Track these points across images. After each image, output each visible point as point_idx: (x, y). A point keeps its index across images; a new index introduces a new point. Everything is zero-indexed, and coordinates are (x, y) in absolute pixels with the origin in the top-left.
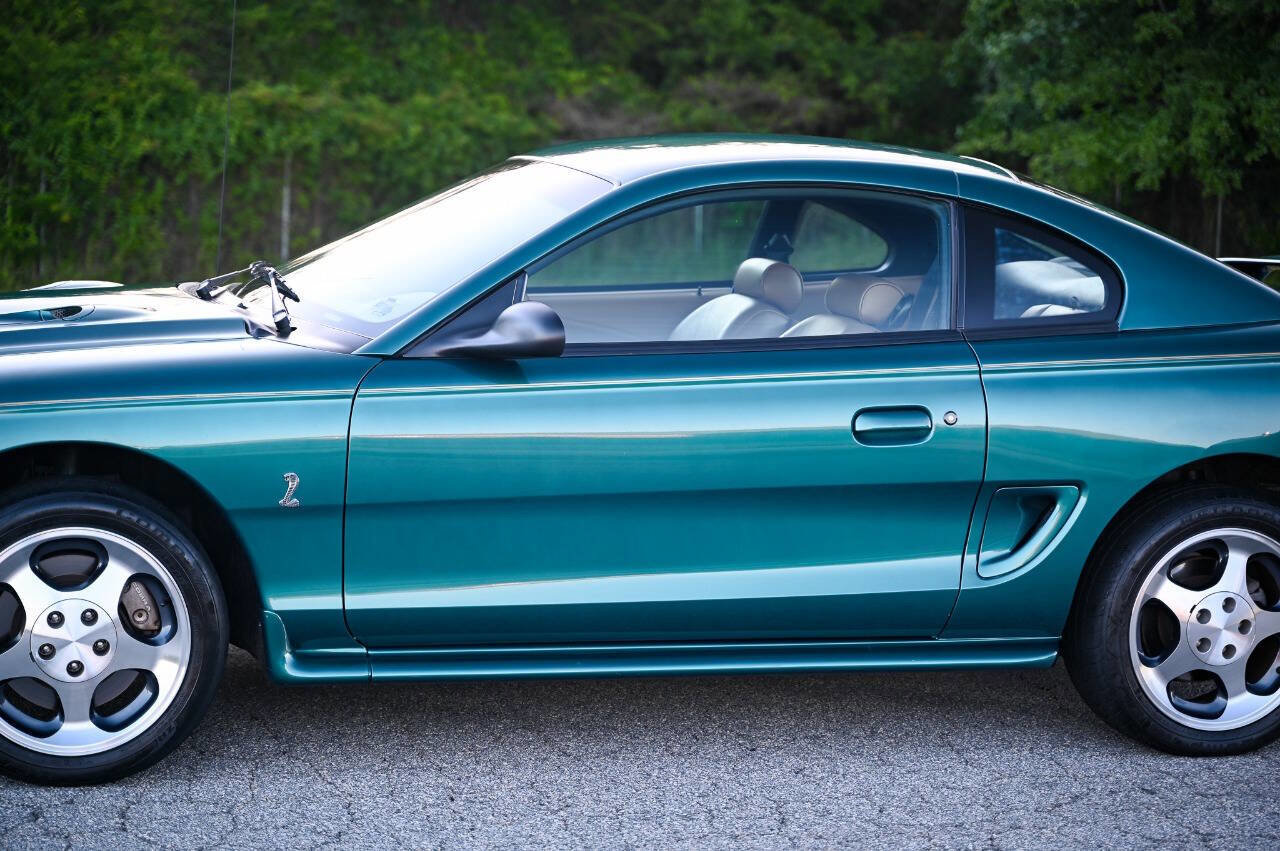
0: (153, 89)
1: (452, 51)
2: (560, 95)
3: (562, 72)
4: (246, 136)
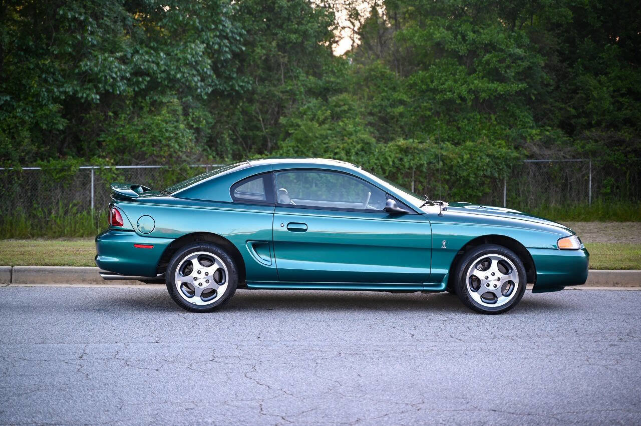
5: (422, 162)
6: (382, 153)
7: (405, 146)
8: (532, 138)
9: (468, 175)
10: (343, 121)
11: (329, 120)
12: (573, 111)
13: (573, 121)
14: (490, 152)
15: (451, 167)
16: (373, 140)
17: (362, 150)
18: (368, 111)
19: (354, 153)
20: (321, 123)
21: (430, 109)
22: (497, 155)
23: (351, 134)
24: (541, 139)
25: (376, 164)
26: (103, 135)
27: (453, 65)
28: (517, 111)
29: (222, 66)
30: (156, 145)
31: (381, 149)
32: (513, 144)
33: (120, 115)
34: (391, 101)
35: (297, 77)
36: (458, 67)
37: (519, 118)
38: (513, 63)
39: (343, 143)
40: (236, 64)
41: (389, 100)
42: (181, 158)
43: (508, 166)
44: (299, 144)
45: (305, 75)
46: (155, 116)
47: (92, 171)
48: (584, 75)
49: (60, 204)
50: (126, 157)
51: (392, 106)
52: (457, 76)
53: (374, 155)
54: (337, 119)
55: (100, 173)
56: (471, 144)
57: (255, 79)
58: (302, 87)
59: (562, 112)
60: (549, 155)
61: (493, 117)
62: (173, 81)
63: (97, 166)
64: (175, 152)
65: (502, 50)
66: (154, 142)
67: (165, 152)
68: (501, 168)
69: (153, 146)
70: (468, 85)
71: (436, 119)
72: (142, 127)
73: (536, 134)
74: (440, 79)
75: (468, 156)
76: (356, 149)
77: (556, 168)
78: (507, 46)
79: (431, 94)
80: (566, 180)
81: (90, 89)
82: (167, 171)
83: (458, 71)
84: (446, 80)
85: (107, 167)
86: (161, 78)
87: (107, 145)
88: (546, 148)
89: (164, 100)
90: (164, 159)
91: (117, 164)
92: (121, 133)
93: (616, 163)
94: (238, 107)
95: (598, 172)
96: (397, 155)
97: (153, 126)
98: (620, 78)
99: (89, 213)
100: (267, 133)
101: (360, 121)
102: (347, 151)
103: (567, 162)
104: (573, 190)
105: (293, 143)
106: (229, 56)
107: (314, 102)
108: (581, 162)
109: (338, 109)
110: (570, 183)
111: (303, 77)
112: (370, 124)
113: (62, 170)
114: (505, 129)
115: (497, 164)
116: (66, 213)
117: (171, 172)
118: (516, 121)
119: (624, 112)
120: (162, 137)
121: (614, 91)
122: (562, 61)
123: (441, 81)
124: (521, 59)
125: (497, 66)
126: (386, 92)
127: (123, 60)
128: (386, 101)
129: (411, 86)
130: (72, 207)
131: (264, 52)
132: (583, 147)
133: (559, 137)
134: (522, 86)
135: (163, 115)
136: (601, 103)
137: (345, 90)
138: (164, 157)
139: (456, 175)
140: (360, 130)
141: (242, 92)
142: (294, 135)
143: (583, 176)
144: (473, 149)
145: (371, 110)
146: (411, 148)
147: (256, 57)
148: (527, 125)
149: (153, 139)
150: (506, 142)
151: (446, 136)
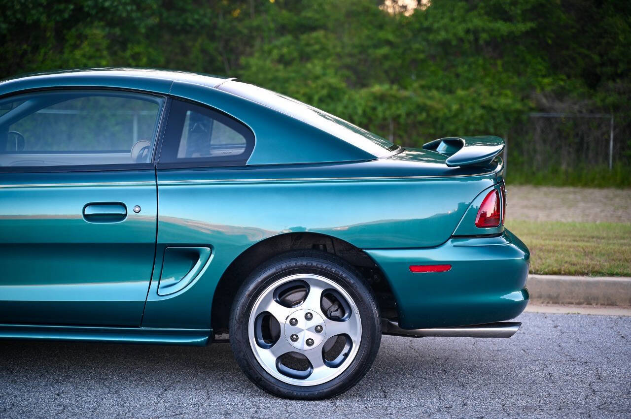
0: (323, 87)
1: (485, 69)
2: (538, 91)
3: (540, 79)
4: (368, 110)
5: (399, 112)
6: (351, 100)
7: (380, 93)
8: (543, 89)
10: (312, 63)
11: (296, 61)
12: (596, 58)
14: (485, 102)
15: (436, 120)
16: (344, 85)
17: (330, 96)
18: (346, 51)
21: (423, 52)
22: (495, 106)
23: (317, 78)
24: (553, 90)
28: (528, 57)
31: (351, 95)
32: (519, 95)
34: (375, 40)
37: (530, 64)
39: (306, 88)
43: (508, 120)
46: (76, 50)
51: (376, 46)
52: (454, 14)
54: (305, 61)
56: (463, 92)
58: (271, 23)
59: (586, 60)
60: (562, 108)
61: (499, 62)
62: (101, 10)
68: (499, 122)
70: (467, 24)
71: (431, 63)
73: (548, 84)
75: (458, 106)
76: (320, 94)
77: (569, 125)
79: (424, 34)
80: (582, 138)
83: (456, 8)
84: (442, 18)
88: (559, 100)
89: (89, 33)
95: (621, 130)
96: (370, 104)
101: (333, 63)
103: (582, 118)
104: (591, 151)
108: (600, 118)
110: (587, 143)
112: (348, 67)
114: (513, 78)
115: (494, 118)
118: (526, 68)
128: (369, 41)
132: (603, 100)
133: (575, 88)
134: (530, 25)
135: (84, 49)
137: (324, 27)
140: (330, 74)
141: (199, 26)
143: (603, 134)
144: (464, 98)
145: (350, 51)
146: (387, 96)
148: (538, 73)
150: (512, 92)
151: (441, 84)
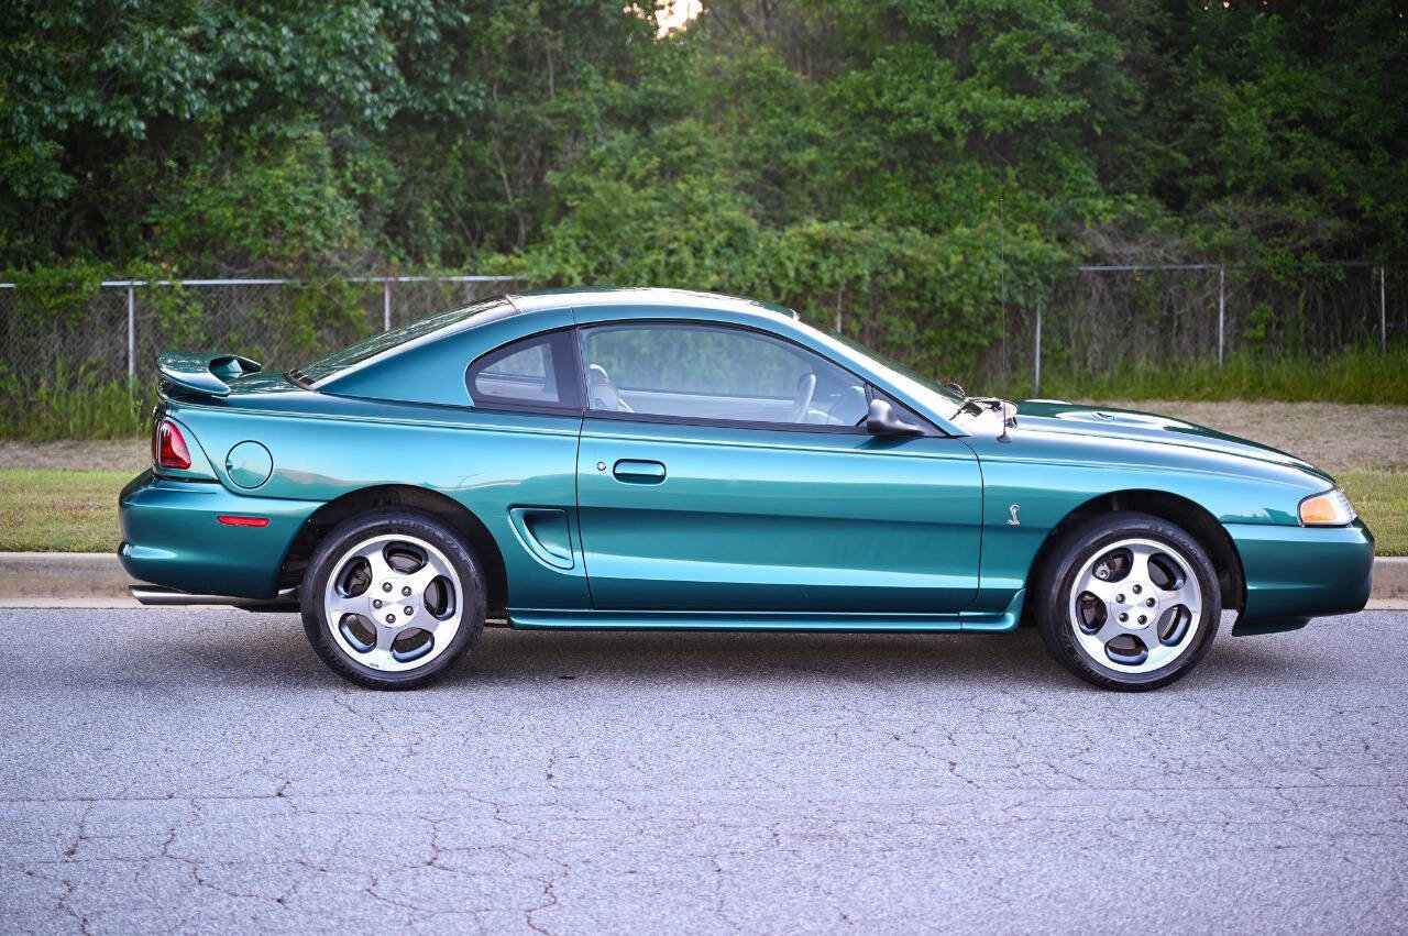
5: (859, 272)
6: (771, 252)
7: (823, 236)
8: (1096, 219)
9: (961, 300)
10: (685, 181)
11: (655, 178)
12: (1184, 160)
13: (1181, 183)
14: (1007, 249)
15: (923, 283)
16: (753, 223)
17: (729, 244)
18: (741, 157)
19: (710, 252)
20: (640, 185)
21: (875, 155)
22: (1022, 255)
23: (703, 210)
24: (1115, 221)
25: (758, 275)
26: (155, 212)
27: (924, 57)
28: (1064, 159)
29: (419, 58)
30: (271, 234)
31: (770, 241)
32: (1054, 232)
33: (192, 167)
34: (789, 135)
35: (583, 84)
36: (936, 62)
37: (1068, 174)
38: (1057, 53)
39: (687, 230)
40: (449, 53)
41: (784, 133)
42: (329, 262)
43: (1046, 280)
44: (589, 232)
45: (601, 78)
46: (270, 168)
47: (131, 291)
48: (1206, 80)
49: (59, 365)
50: (207, 259)
51: (792, 147)
52: (933, 83)
53: (755, 256)
54: (672, 177)
55: (148, 297)
56: (966, 231)
57: (491, 86)
58: (594, 105)
59: (1159, 161)
60: (1133, 255)
61: (1011, 172)
62: (310, 90)
63: (142, 279)
64: (316, 249)
65: (1033, 26)
66: (269, 226)
67: (294, 249)
68: (1031, 283)
69: (267, 235)
70: (959, 102)
71: (888, 175)
72: (240, 194)
73: (1105, 210)
74: (898, 88)
75: (960, 258)
76: (715, 243)
77: (1149, 285)
78: (1044, 16)
79: (877, 121)
80: (1170, 309)
81: (124, 109)
82: (298, 291)
83: (936, 71)
84: (910, 91)
85: (163, 283)
86: (284, 83)
87: (163, 233)
88: (1128, 239)
89: (291, 133)
90: (291, 265)
91: (186, 276)
92: (194, 207)
93: (1278, 273)
94: (454, 148)
95: (1237, 293)
96: (806, 256)
97: (267, 192)
98: (1285, 87)
99: (123, 385)
100: (517, 205)
101: (724, 180)
102: (695, 248)
103: (1171, 271)
104: (1185, 333)
105: (577, 230)
106: (434, 36)
107: (621, 138)
108: (1203, 270)
109: (674, 155)
110: (1179, 318)
111: (596, 82)
112: (745, 187)
113: (62, 290)
114: (1038, 199)
115: (1021, 276)
116: (72, 385)
117: (306, 294)
118: (1061, 182)
119: (1294, 162)
120: (286, 215)
121: (1274, 116)
122: (1160, 51)
123: (899, 93)
124: (1075, 45)
125: (1023, 61)
126: (780, 116)
127: (199, 43)
128: (780, 137)
129: (833, 104)
130: (86, 372)
131: (512, 26)
132: (1206, 238)
133: (1154, 216)
134: (1077, 104)
135: (288, 166)
136: (1246, 142)
137: (690, 112)
138: (292, 261)
139: (933, 299)
140: (723, 201)
141: (463, 115)
142: (578, 211)
143: (1207, 301)
144: (970, 241)
145: (747, 156)
146: (836, 241)
147: (494, 38)
148: (1084, 190)
149: (267, 219)
150: (1039, 228)
151: (909, 214)
